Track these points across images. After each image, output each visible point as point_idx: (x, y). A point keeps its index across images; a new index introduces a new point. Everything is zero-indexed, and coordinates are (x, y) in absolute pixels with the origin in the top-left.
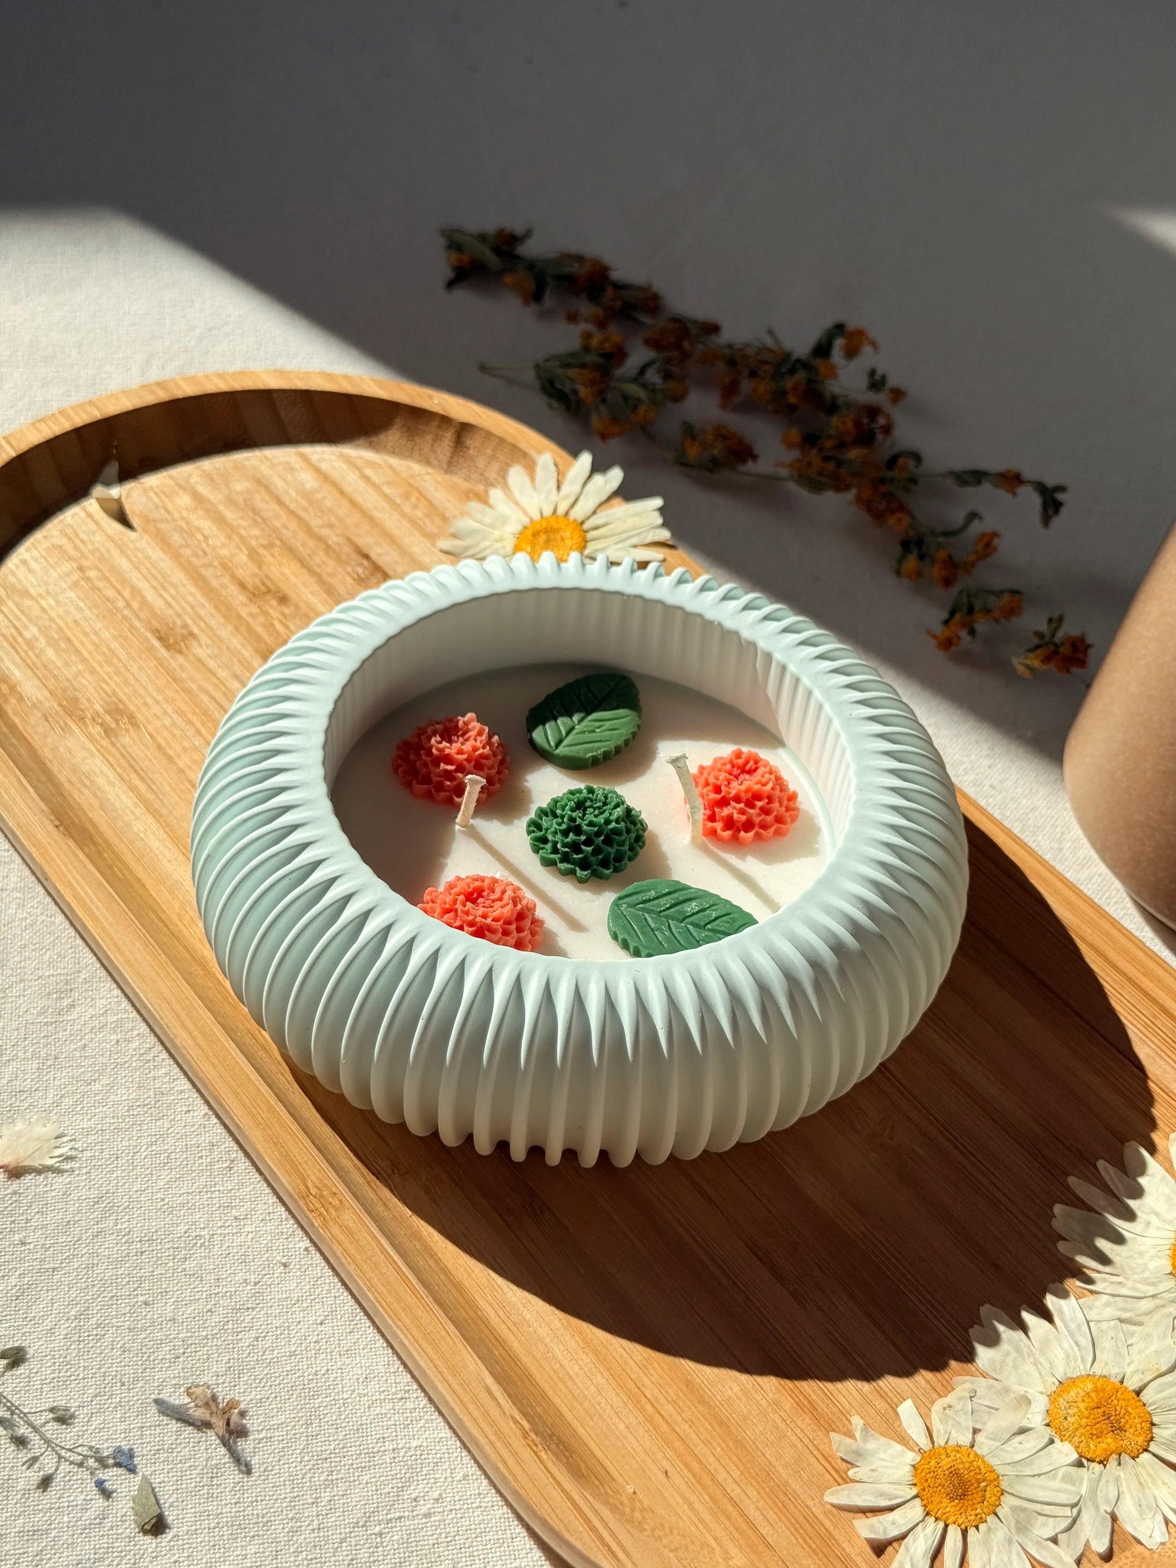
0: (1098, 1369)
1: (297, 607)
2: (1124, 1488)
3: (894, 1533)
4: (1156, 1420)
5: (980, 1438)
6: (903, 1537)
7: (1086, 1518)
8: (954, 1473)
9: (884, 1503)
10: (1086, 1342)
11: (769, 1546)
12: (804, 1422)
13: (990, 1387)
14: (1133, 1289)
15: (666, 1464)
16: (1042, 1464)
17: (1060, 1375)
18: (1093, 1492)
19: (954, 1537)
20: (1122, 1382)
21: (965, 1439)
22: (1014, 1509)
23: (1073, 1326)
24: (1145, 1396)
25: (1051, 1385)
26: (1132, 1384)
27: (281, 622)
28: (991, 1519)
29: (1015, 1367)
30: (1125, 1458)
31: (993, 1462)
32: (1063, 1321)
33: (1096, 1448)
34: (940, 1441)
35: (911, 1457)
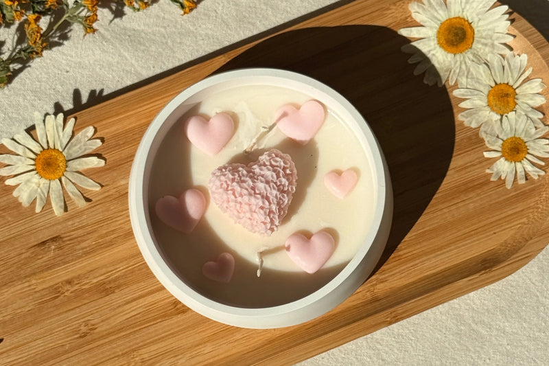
0: (486, 92)
1: (75, 278)
2: (525, 101)
3: (523, 173)
4: (506, 82)
5: (501, 137)
6: (525, 171)
7: (531, 116)
8: (511, 149)
9: (514, 172)
10: (476, 92)
11: (523, 210)
12: (486, 188)
13: (484, 127)
14: (457, 68)
15: (492, 232)
16: (513, 122)
17: (485, 104)
18: (524, 111)
19: (529, 157)
20: (492, 87)
21: (501, 142)
22: (525, 137)
23: (469, 93)
24: (498, 82)
25: (488, 109)
26: (493, 85)
27: (83, 285)
28: (527, 144)
29: (480, 117)
30: (516, 97)
31: (510, 136)
32: (467, 96)
33: (511, 104)
34: (500, 149)
35: (502, 160)
